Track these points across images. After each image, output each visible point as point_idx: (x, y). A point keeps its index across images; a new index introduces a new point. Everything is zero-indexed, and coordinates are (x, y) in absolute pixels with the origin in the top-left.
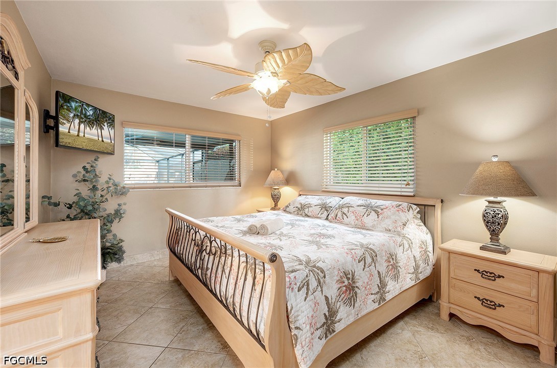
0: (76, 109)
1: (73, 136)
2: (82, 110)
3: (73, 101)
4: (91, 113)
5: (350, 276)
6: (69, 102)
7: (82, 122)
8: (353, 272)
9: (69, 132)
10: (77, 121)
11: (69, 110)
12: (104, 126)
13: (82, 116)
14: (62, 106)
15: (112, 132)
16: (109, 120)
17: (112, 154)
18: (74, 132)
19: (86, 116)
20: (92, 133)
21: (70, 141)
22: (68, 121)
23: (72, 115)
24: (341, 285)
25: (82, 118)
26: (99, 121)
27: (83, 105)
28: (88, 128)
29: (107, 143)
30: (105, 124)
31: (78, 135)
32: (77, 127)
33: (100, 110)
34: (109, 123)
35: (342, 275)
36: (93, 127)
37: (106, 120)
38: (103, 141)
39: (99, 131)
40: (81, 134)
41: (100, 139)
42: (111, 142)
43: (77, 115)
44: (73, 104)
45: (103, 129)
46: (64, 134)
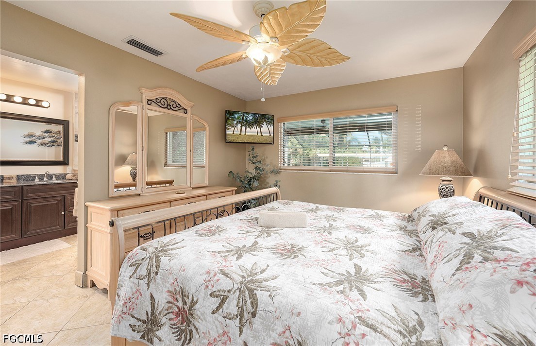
0: (238, 118)
1: (237, 135)
2: (243, 117)
3: (236, 114)
4: (251, 118)
5: (189, 301)
6: (233, 115)
7: (243, 125)
8: (195, 299)
9: (233, 133)
10: (239, 125)
11: (233, 120)
12: (263, 124)
13: (244, 121)
14: (228, 118)
15: (271, 128)
16: (268, 120)
17: (271, 144)
18: (237, 133)
19: (246, 121)
20: (252, 132)
21: (234, 139)
22: (233, 126)
23: (235, 122)
24: (172, 300)
25: (243, 123)
26: (258, 122)
27: (244, 114)
28: (248, 129)
29: (266, 137)
30: (265, 123)
31: (240, 134)
32: (239, 129)
33: (259, 114)
34: (268, 122)
35: (177, 289)
36: (252, 127)
37: (265, 121)
38: (262, 135)
39: (259, 129)
40: (243, 133)
41: (260, 134)
42: (270, 135)
43: (240, 122)
44: (236, 116)
45: (262, 127)
46: (230, 135)
